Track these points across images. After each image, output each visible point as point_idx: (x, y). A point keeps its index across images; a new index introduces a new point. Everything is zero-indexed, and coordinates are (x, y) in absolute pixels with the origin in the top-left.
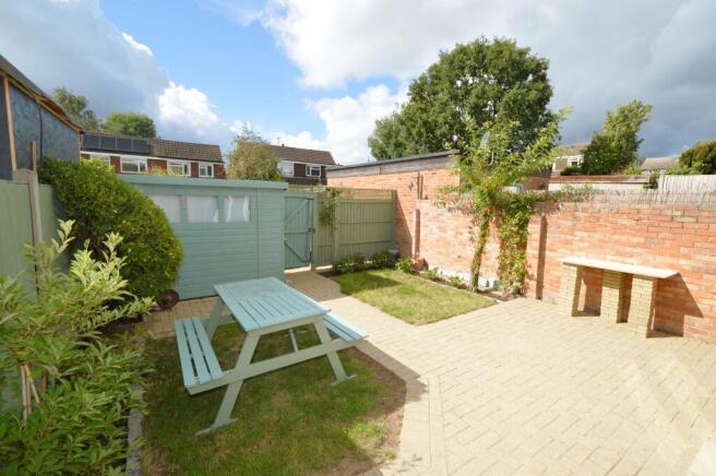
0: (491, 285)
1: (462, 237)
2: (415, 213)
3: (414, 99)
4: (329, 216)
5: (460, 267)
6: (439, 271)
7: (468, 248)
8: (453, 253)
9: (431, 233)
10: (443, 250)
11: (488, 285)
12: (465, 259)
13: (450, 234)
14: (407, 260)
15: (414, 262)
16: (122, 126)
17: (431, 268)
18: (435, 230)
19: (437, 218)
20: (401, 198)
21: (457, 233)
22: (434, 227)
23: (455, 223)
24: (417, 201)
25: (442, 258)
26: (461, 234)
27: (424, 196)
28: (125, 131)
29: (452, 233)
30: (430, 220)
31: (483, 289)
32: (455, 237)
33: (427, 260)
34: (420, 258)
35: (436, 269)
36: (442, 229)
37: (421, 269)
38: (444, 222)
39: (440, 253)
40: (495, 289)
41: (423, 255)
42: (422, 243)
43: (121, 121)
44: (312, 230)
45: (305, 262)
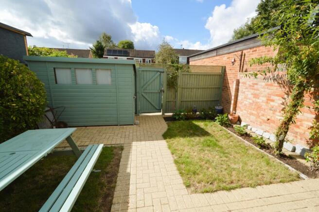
0: (298, 152)
1: (272, 103)
2: (235, 82)
3: (260, 13)
4: (173, 83)
5: (268, 128)
6: (249, 127)
7: (278, 114)
8: (263, 115)
9: (246, 98)
10: (254, 112)
11: (294, 150)
12: (274, 122)
13: (262, 99)
14: (225, 115)
15: (230, 117)
16: (123, 45)
17: (243, 124)
18: (250, 96)
19: (252, 86)
20: (228, 71)
21: (269, 100)
22: (249, 94)
23: (268, 91)
24: (239, 73)
25: (253, 118)
26: (273, 101)
27: (244, 70)
28: (124, 47)
29: (265, 99)
30: (246, 88)
31: (287, 154)
32: (267, 103)
33: (241, 117)
34: (236, 115)
35: (246, 126)
36: (256, 96)
37: (236, 123)
38: (258, 90)
39: (252, 114)
40: (302, 156)
41: (239, 113)
42: (239, 105)
43: (122, 44)
44: (162, 91)
45: (158, 110)
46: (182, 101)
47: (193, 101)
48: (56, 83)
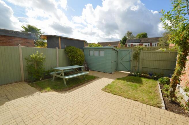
43: (139, 35)
44: (131, 61)
45: (128, 70)
46: (142, 67)
47: (151, 68)
48: (89, 55)
